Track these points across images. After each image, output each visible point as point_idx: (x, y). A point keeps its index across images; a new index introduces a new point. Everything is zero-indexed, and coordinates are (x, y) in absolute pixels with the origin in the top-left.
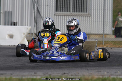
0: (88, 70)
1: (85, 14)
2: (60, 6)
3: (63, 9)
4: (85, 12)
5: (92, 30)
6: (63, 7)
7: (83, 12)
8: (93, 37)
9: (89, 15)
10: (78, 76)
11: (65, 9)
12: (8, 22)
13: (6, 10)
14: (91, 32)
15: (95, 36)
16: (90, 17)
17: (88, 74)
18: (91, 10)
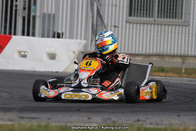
0: (179, 116)
1: (175, 22)
2: (136, 8)
3: (142, 12)
4: (178, 18)
5: (190, 49)
6: (142, 8)
7: (175, 18)
8: (190, 62)
9: (186, 24)
10: (162, 124)
11: (145, 12)
12: (49, 32)
13: (45, 12)
14: (188, 53)
15: (194, 60)
16: (187, 28)
17: (178, 122)
18: (190, 16)
